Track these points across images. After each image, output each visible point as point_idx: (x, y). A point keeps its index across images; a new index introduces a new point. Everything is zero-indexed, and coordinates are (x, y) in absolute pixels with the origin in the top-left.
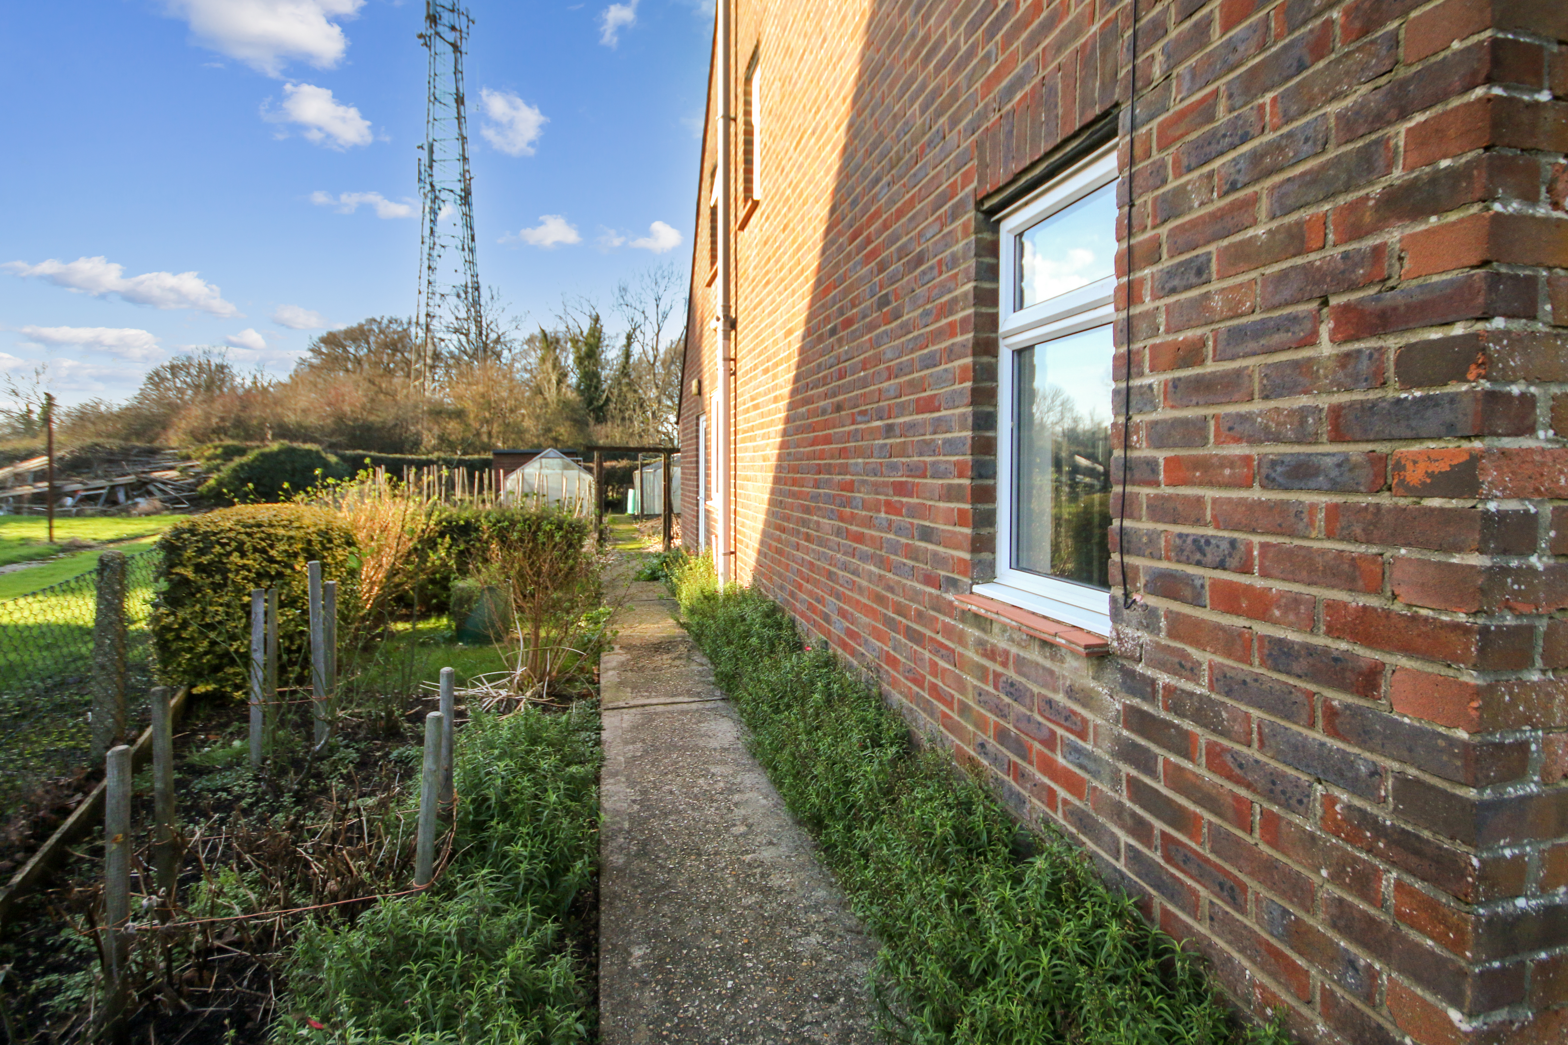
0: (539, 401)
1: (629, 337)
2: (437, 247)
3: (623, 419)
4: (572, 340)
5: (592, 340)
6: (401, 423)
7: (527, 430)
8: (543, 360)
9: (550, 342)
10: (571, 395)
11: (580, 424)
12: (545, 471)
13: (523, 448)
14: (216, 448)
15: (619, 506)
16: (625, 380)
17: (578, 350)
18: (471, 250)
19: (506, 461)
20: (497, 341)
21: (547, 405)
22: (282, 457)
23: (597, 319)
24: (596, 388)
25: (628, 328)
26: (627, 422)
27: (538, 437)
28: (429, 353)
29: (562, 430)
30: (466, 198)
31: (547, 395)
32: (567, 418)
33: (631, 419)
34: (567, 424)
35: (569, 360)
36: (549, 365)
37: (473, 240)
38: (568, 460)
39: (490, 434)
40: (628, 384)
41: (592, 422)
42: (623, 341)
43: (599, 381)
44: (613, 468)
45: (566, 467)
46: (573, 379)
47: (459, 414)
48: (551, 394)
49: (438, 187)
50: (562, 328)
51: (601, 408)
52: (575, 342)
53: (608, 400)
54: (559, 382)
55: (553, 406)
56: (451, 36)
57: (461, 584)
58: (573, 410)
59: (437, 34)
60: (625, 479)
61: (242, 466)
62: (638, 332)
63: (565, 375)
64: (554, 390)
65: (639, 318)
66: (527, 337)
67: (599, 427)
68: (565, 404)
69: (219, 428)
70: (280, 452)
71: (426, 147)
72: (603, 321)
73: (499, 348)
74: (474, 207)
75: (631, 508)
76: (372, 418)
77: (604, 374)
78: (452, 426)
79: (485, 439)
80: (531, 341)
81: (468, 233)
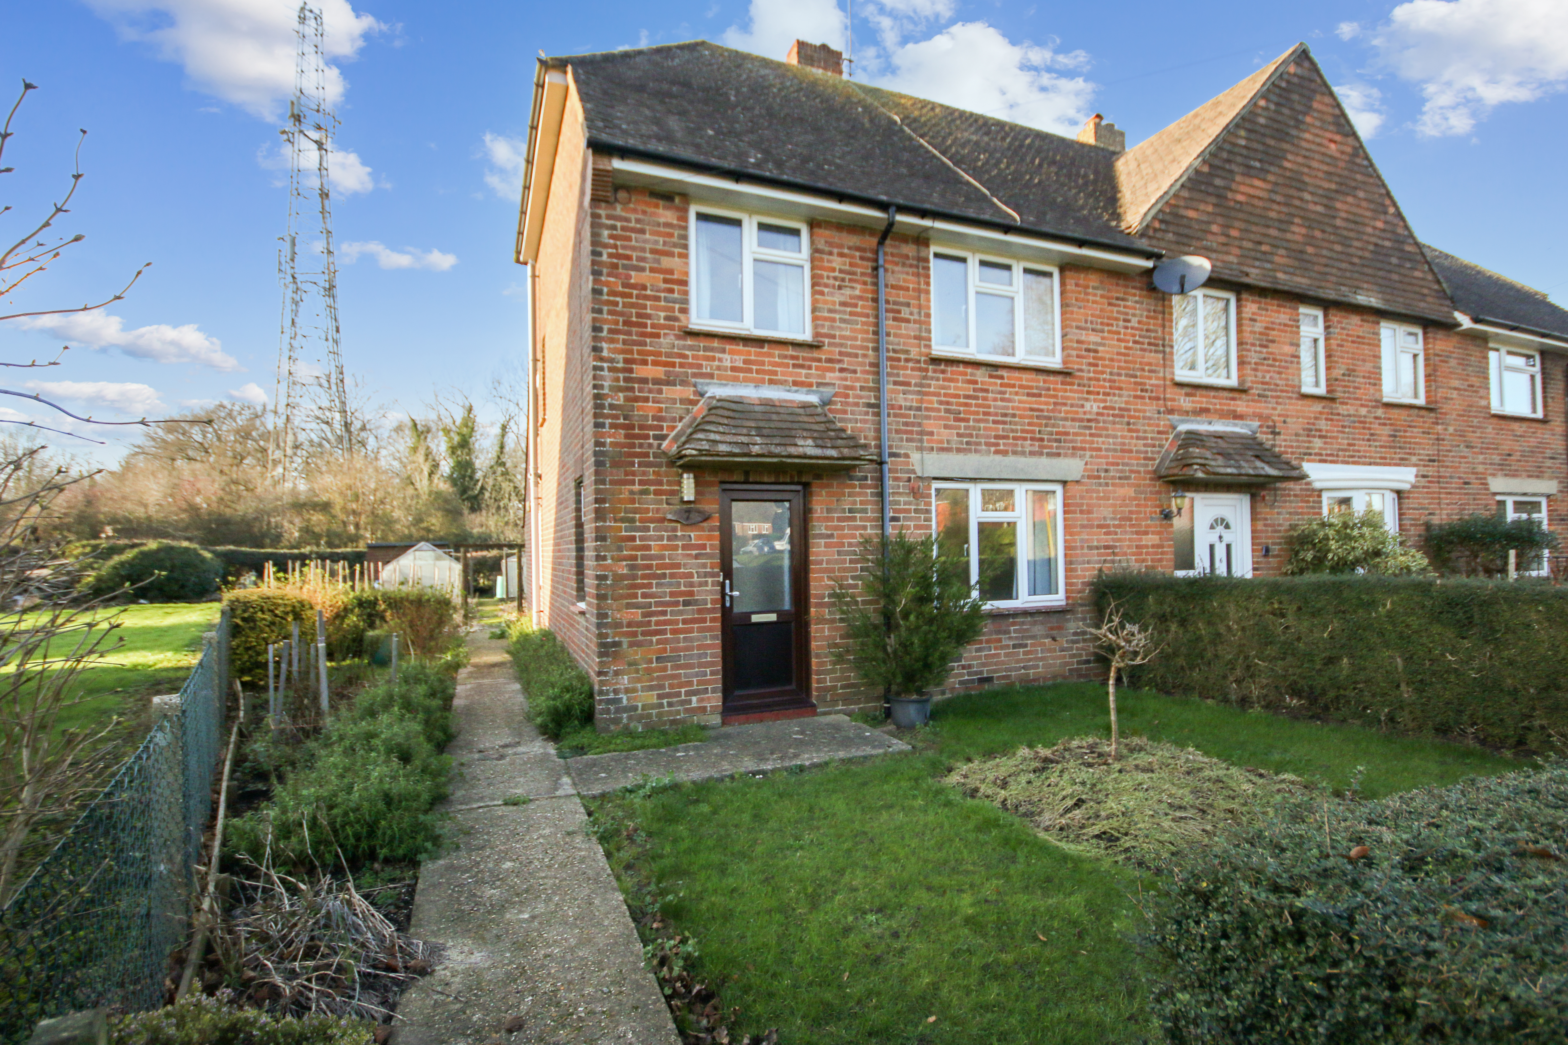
0: (410, 491)
1: (504, 428)
2: (299, 337)
3: (499, 508)
4: (444, 430)
5: (465, 431)
6: (260, 515)
7: (397, 521)
8: (415, 450)
9: (421, 432)
10: (444, 487)
11: (453, 514)
12: (419, 562)
13: (392, 539)
14: (84, 546)
15: (487, 592)
16: (500, 470)
17: (451, 439)
18: (336, 342)
19: (379, 553)
20: (363, 428)
21: (418, 496)
22: (162, 555)
23: (470, 410)
24: (471, 478)
25: (502, 420)
26: (502, 512)
27: (408, 527)
28: (290, 443)
29: (434, 521)
30: (330, 290)
31: (418, 485)
32: (438, 509)
33: (506, 508)
34: (439, 514)
35: (440, 446)
36: (420, 457)
37: (338, 331)
38: (440, 552)
39: (357, 526)
40: (503, 474)
41: (466, 512)
42: (497, 430)
43: (474, 471)
44: (484, 557)
45: (438, 558)
46: (446, 467)
47: (325, 507)
48: (423, 484)
49: (300, 278)
50: (433, 416)
51: (476, 497)
52: (447, 431)
53: (483, 488)
54: (431, 474)
55: (425, 497)
56: (315, 135)
57: (371, 633)
58: (446, 501)
59: (301, 132)
60: (494, 567)
61: (122, 564)
62: (512, 423)
63: (436, 466)
64: (425, 482)
65: (513, 409)
66: (395, 424)
67: (473, 516)
68: (438, 495)
69: (62, 524)
70: (159, 550)
71: (288, 239)
72: (475, 411)
73: (363, 434)
74: (338, 300)
75: (500, 593)
76: (228, 511)
77: (478, 463)
78: (317, 518)
79: (352, 528)
80: (399, 429)
81: (332, 325)
